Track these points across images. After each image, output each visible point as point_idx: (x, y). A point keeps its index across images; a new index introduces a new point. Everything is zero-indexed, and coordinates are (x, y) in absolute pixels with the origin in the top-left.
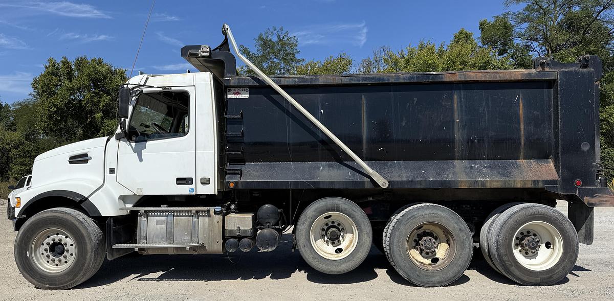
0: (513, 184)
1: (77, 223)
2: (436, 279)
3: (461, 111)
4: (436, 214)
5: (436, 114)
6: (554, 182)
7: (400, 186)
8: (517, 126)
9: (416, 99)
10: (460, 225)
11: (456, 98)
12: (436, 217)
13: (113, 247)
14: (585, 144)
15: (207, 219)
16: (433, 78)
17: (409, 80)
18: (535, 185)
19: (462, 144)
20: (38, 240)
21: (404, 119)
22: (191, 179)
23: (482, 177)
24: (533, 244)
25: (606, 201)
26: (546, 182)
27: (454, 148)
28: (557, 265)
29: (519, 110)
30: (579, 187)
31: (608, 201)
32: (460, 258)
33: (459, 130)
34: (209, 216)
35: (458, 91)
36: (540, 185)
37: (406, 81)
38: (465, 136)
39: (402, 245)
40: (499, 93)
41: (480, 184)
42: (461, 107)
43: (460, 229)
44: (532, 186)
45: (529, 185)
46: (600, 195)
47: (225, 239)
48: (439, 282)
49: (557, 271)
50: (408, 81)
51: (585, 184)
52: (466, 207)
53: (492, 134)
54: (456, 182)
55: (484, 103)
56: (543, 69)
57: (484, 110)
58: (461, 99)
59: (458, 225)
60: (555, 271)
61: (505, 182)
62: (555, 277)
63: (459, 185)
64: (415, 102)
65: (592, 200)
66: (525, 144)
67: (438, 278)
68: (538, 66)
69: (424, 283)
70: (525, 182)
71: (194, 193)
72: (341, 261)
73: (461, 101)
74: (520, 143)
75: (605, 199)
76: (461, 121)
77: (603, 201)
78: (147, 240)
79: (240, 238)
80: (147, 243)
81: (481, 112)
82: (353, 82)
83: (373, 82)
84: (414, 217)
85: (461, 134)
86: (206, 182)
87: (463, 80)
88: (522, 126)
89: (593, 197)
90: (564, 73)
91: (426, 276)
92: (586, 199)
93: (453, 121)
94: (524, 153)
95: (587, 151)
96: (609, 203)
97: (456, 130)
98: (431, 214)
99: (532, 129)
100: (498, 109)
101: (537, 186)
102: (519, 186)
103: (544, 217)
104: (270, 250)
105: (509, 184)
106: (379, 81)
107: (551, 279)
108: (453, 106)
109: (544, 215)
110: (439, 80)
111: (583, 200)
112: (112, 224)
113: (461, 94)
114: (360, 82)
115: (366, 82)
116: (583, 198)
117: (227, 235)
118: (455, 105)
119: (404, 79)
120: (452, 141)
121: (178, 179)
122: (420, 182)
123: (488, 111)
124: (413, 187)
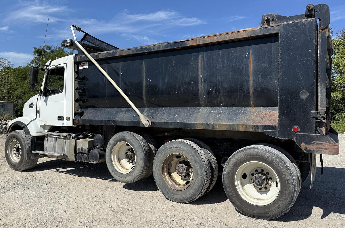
0: (237, 128)
1: (21, 138)
2: (178, 197)
3: (204, 68)
4: (180, 148)
5: (187, 72)
6: (273, 128)
7: (159, 126)
8: (247, 78)
9: (174, 62)
10: (196, 157)
11: (201, 58)
12: (180, 150)
13: (32, 152)
14: (304, 92)
15: (69, 140)
16: (181, 45)
17: (166, 47)
18: (255, 129)
19: (204, 95)
20: (12, 145)
21: (167, 77)
22: (63, 117)
23: (214, 121)
24: (259, 181)
25: (325, 149)
26: (265, 127)
27: (198, 98)
28: (273, 203)
29: (249, 64)
30: (296, 133)
31: (327, 149)
32: (195, 183)
33: (202, 84)
34: (70, 139)
35: (202, 53)
36: (260, 130)
37: (164, 49)
38: (206, 89)
39: (159, 168)
40: (233, 52)
41: (211, 126)
42: (204, 65)
43: (195, 161)
44: (253, 130)
45: (250, 130)
46: (318, 142)
47: (76, 153)
48: (181, 200)
49: (272, 208)
50: (165, 49)
51: (302, 130)
52: (227, 144)
53: (226, 85)
54: (194, 124)
55: (220, 61)
56: (269, 24)
57: (220, 67)
58: (203, 59)
59: (194, 158)
60: (271, 208)
61: (230, 125)
62: (270, 213)
63: (197, 127)
64: (174, 64)
65: (310, 147)
66: (253, 93)
67: (179, 196)
68: (265, 23)
69: (171, 198)
70: (246, 126)
71: (64, 126)
72: (127, 175)
73: (203, 61)
74: (249, 93)
75: (323, 147)
76: (204, 76)
77: (322, 148)
78: (47, 150)
79: (82, 153)
80: (47, 152)
81: (218, 68)
82: (134, 53)
83: (145, 51)
84: (166, 149)
85: (203, 87)
86: (69, 119)
87: (201, 43)
88: (251, 78)
89: (310, 143)
90: (285, 27)
91: (172, 193)
92: (303, 146)
93: (198, 77)
94: (254, 101)
95: (307, 99)
96: (328, 151)
97: (200, 85)
98: (176, 147)
99: (260, 80)
100: (231, 65)
101: (257, 131)
102: (241, 129)
103: (262, 159)
104: (95, 163)
105: (233, 128)
106: (149, 50)
107: (267, 215)
108: (198, 65)
109: (261, 156)
110: (185, 46)
111: (300, 146)
112: (35, 140)
113: (204, 55)
114: (138, 53)
115: (141, 52)
116: (300, 144)
117: (77, 151)
118: (200, 64)
119: (163, 47)
120: (197, 93)
121: (59, 117)
122: (171, 123)
123: (223, 67)
124: (167, 127)
